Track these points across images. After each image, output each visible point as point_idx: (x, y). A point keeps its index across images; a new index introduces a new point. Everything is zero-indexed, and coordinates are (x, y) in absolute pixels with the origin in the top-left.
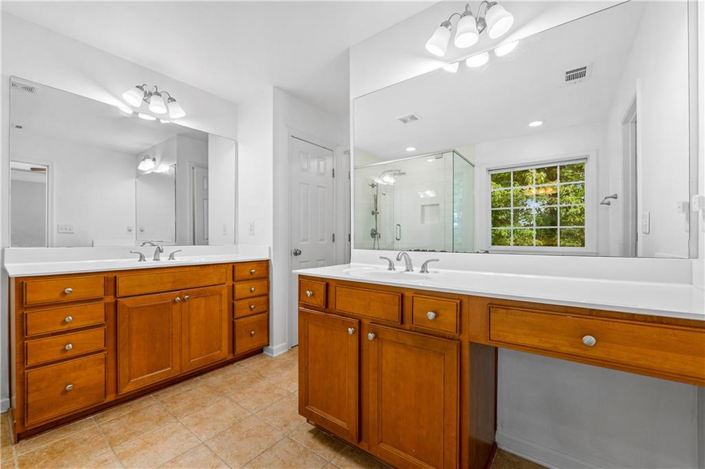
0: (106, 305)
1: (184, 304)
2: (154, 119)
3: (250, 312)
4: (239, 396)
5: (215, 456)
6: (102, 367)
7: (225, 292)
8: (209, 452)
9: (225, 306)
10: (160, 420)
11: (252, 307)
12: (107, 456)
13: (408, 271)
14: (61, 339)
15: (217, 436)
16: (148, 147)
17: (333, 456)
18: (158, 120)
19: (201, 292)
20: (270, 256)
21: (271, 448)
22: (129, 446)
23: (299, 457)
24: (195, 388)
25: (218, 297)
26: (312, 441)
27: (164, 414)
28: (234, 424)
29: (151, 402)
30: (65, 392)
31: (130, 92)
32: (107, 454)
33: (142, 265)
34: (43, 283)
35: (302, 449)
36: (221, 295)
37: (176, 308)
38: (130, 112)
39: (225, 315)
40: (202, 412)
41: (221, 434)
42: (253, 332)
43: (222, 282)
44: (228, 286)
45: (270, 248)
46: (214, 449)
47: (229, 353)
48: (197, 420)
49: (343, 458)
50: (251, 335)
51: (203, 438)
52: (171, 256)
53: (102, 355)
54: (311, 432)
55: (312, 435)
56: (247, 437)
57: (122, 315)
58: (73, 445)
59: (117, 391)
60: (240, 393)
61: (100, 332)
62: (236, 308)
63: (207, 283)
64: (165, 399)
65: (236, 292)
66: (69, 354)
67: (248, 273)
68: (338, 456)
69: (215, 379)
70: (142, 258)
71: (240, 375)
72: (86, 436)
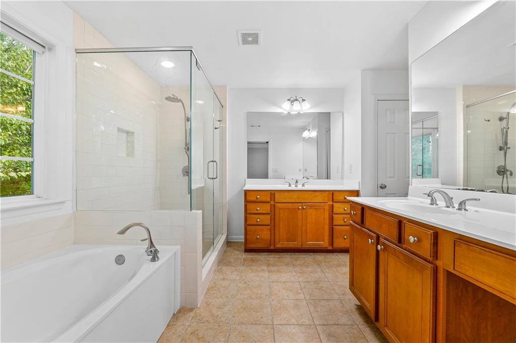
0: (271, 205)
1: (303, 211)
2: (297, 113)
3: (343, 224)
4: (327, 270)
5: (301, 289)
6: (269, 232)
7: (327, 208)
8: (299, 286)
9: (327, 216)
10: (287, 265)
11: (345, 220)
12: (265, 269)
13: (448, 207)
14: (256, 216)
15: (306, 282)
16: (307, 123)
17: (361, 323)
18: (299, 113)
19: (312, 206)
20: (359, 188)
21: (328, 300)
22: (273, 269)
23: (341, 312)
24: (309, 258)
25: (322, 210)
26: (354, 310)
27: (290, 263)
28: (317, 281)
29: (288, 256)
30: (257, 238)
31: (285, 103)
32: (265, 268)
33: (290, 188)
34: (252, 193)
35: (345, 309)
36: (325, 209)
37: (300, 212)
38: (287, 113)
39: (327, 221)
40: (305, 269)
41: (309, 282)
42: (345, 237)
43: (325, 202)
44: (329, 205)
45: (359, 182)
46: (303, 286)
47: (329, 245)
48: (301, 271)
49: (368, 329)
50: (345, 239)
51: (300, 279)
52: (303, 185)
53: (269, 227)
54: (356, 305)
55: (356, 307)
56: (320, 289)
57: (277, 211)
58: (257, 260)
59: (274, 246)
60: (328, 269)
61: (268, 217)
62: (334, 219)
63: (316, 201)
64: (293, 257)
65: (334, 208)
66: (258, 223)
67: (343, 198)
68: (366, 325)
69: (320, 257)
70: (290, 185)
71: (333, 260)
72: (262, 259)
